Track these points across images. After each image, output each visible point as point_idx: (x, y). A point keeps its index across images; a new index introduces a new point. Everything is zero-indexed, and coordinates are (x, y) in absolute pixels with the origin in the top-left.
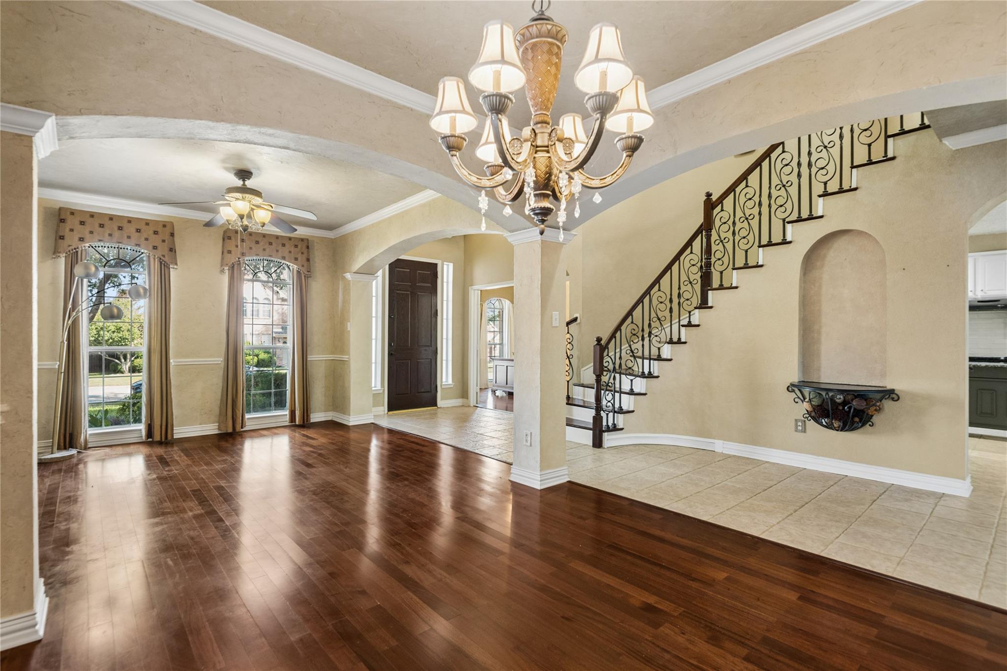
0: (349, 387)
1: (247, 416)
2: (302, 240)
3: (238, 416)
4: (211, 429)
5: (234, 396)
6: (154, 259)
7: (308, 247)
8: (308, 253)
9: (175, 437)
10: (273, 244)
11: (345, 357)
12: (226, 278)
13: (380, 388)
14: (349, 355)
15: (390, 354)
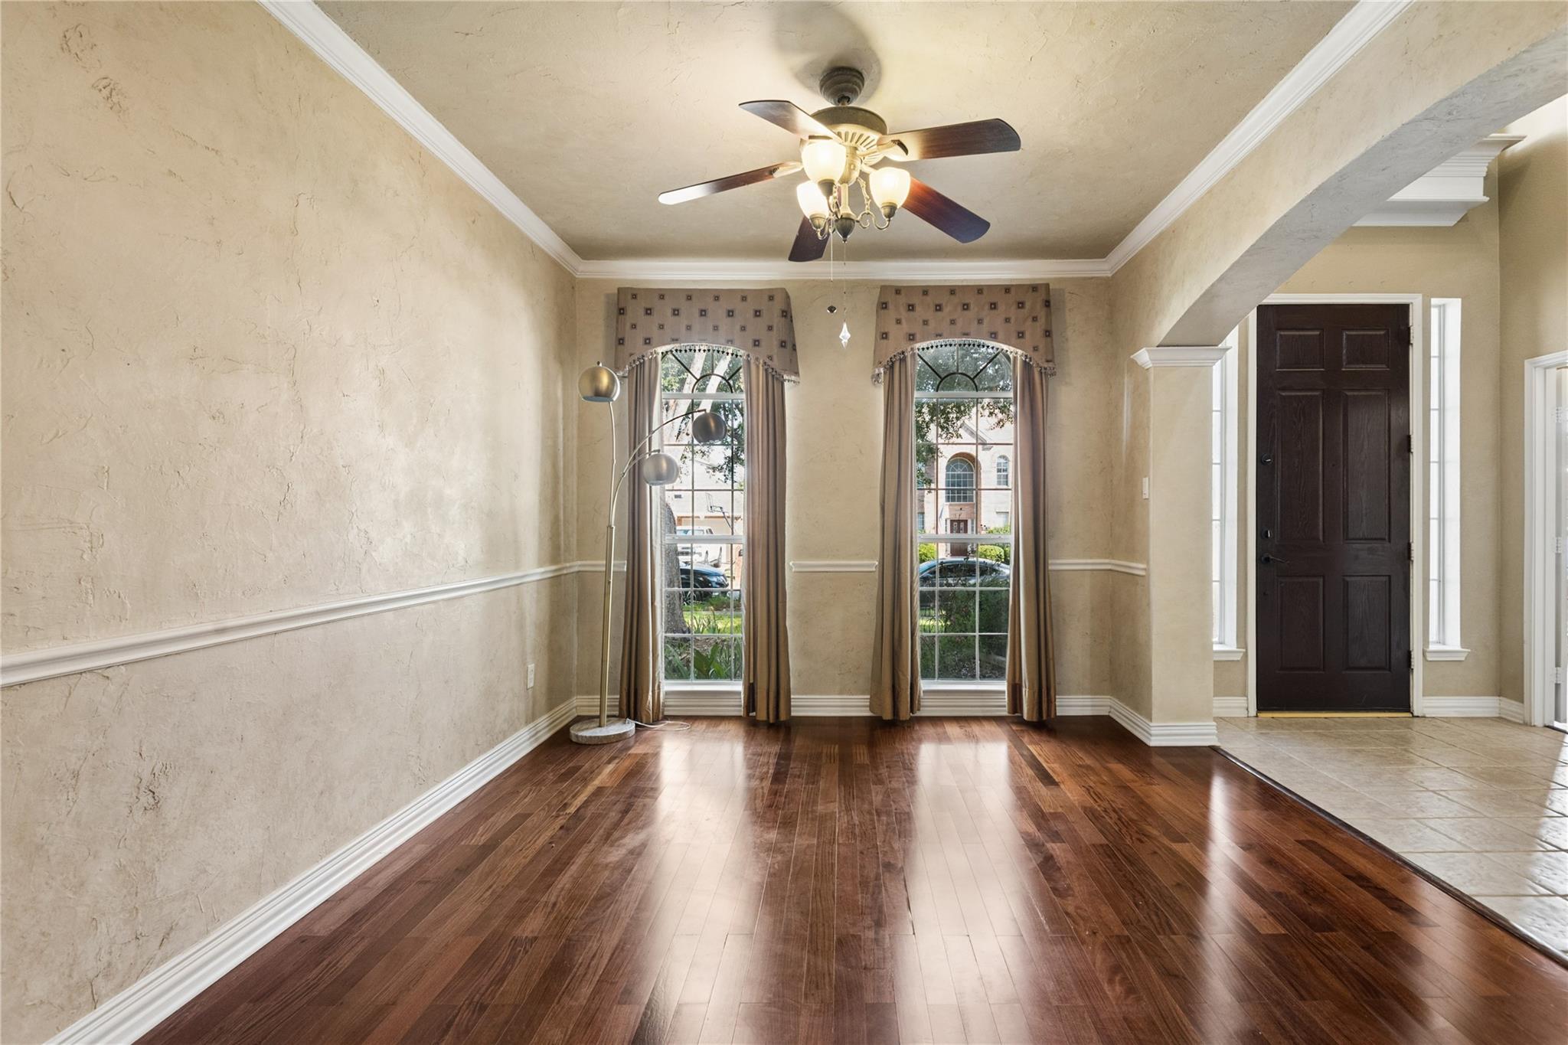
0: (1148, 645)
1: (924, 685)
2: (1034, 288)
3: (903, 686)
4: (855, 705)
5: (896, 643)
6: (758, 367)
7: (1047, 304)
8: (1049, 315)
9: (793, 714)
10: (972, 306)
11: (1138, 568)
12: (880, 394)
13: (1234, 648)
14: (1148, 563)
15: (1262, 561)
